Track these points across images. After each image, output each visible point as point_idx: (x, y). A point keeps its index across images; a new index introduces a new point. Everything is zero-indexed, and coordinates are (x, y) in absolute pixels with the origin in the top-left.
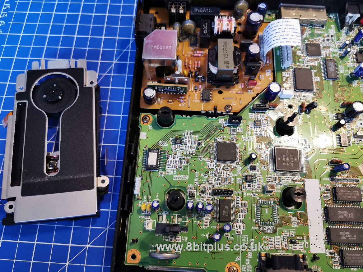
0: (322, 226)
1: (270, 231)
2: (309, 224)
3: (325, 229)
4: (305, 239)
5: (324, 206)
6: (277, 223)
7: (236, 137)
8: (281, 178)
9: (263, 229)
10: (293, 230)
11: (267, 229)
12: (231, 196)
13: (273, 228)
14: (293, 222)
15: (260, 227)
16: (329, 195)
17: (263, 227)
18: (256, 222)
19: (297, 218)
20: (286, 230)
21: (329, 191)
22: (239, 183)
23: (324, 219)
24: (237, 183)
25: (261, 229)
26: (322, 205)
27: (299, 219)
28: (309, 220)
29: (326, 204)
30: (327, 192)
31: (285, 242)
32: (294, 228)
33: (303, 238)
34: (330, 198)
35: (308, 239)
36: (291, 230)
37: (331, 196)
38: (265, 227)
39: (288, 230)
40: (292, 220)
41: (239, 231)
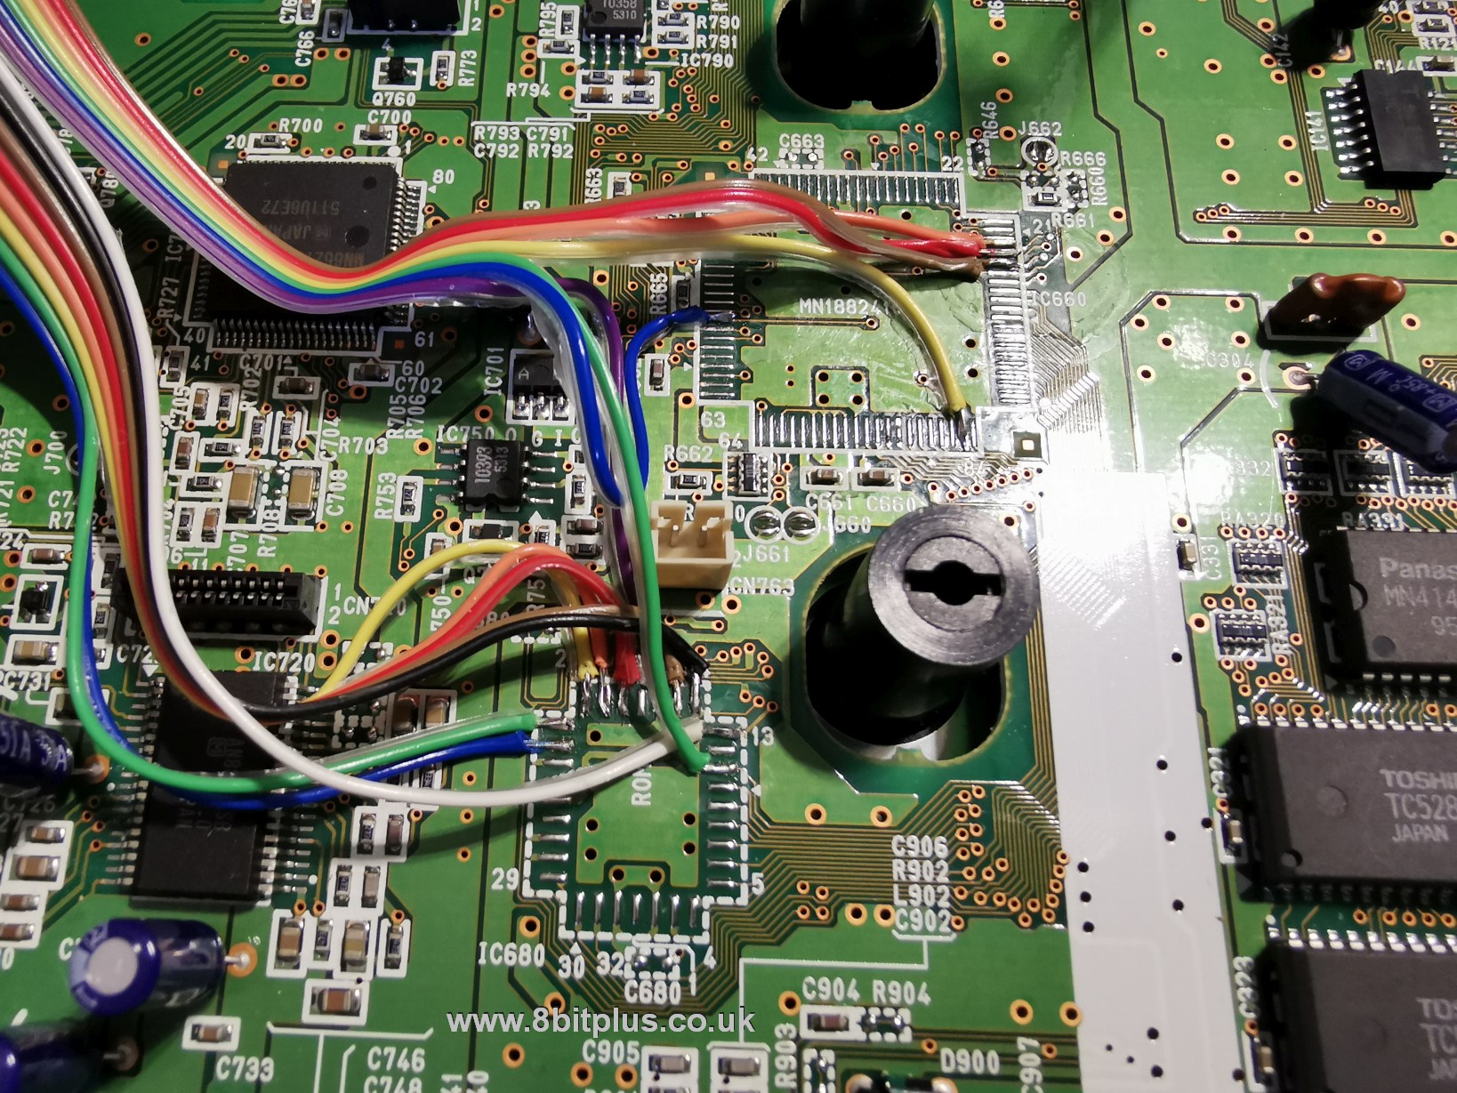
0: (1218, 933)
1: (662, 990)
2: (1076, 911)
3: (1244, 960)
5: (1224, 730)
6: (743, 900)
7: (412, 124)
8: (807, 469)
9: (592, 964)
10: (901, 977)
11: (637, 970)
12: (305, 639)
13: (701, 951)
14: (904, 887)
15: (565, 947)
16: (1273, 616)
17: (590, 949)
18: (528, 892)
19: (953, 845)
20: (832, 974)
21: (1273, 576)
22: (399, 518)
23: (1229, 859)
24: (379, 514)
25: (573, 967)
26: (1201, 710)
27: (973, 859)
28: (1071, 872)
29: (1246, 702)
30: (1251, 593)
32: (912, 952)
33: (1009, 1056)
34: (1283, 650)
35: (1063, 1072)
36: (887, 976)
37: (1292, 628)
38: (609, 947)
39: (846, 975)
40: (898, 869)
41: (339, 993)
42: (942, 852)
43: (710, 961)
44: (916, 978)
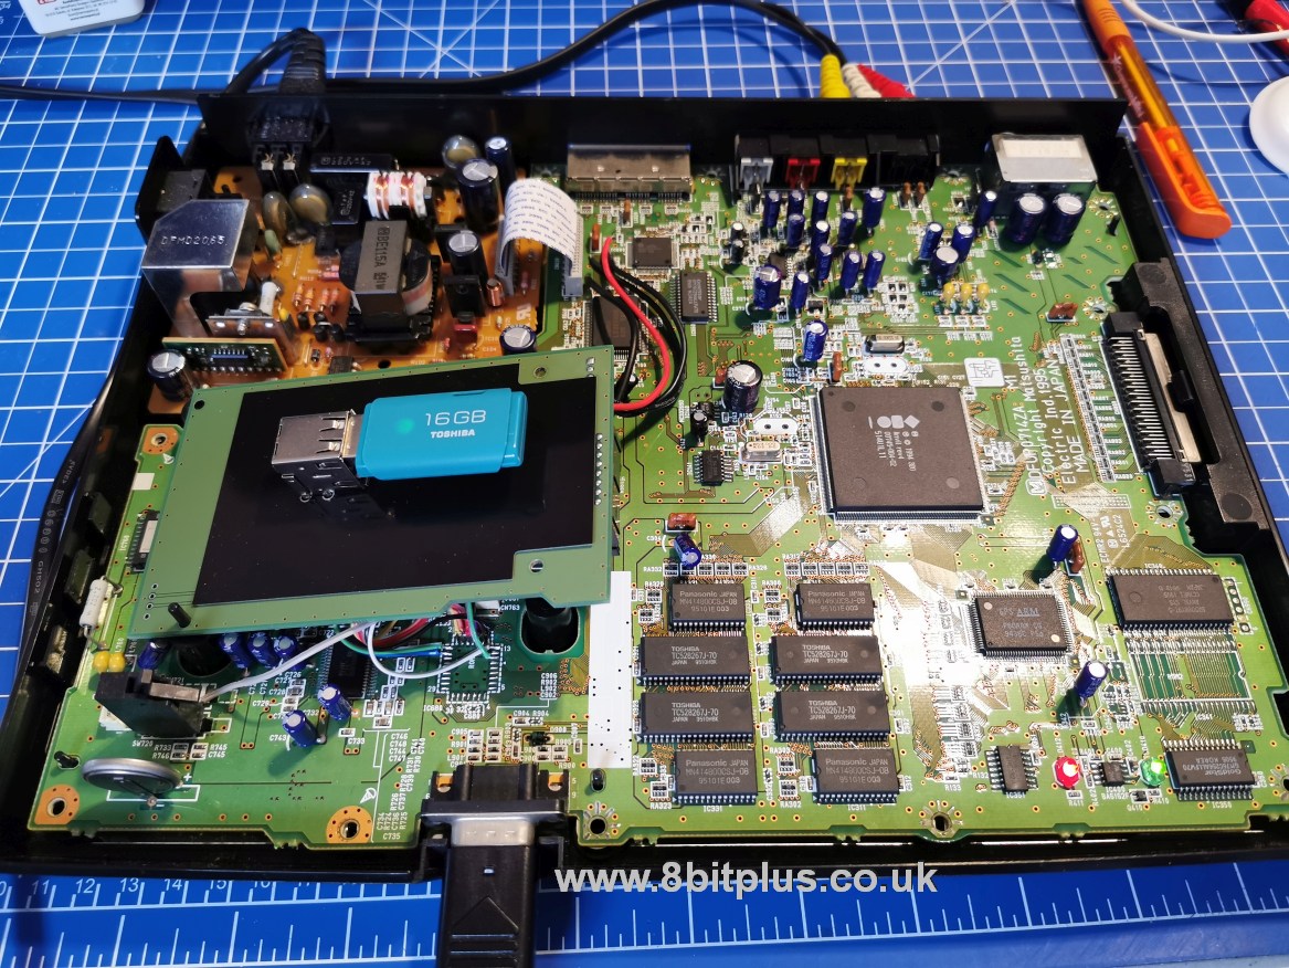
0: (630, 694)
1: (475, 716)
2: (591, 691)
3: (636, 701)
4: (574, 730)
5: (639, 639)
6: (499, 692)
9: (455, 709)
10: (541, 709)
11: (468, 711)
13: (486, 705)
14: (544, 686)
15: (448, 706)
16: (656, 610)
17: (455, 706)
18: (438, 692)
19: (559, 674)
20: (522, 709)
21: (658, 599)
23: (635, 676)
25: (450, 711)
26: (633, 636)
28: (591, 680)
30: (651, 603)
31: (514, 744)
32: (545, 703)
33: (569, 729)
34: (658, 619)
35: (583, 731)
36: (537, 709)
37: (661, 613)
38: (460, 705)
39: (526, 709)
40: (543, 682)
41: (383, 720)
42: (555, 676)
43: (488, 708)
44: (545, 710)
